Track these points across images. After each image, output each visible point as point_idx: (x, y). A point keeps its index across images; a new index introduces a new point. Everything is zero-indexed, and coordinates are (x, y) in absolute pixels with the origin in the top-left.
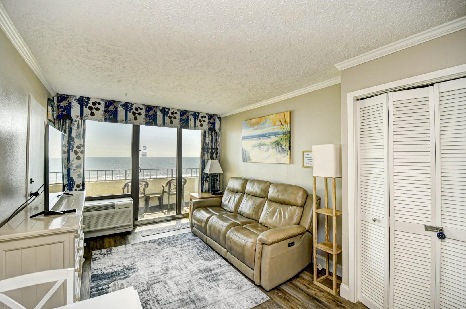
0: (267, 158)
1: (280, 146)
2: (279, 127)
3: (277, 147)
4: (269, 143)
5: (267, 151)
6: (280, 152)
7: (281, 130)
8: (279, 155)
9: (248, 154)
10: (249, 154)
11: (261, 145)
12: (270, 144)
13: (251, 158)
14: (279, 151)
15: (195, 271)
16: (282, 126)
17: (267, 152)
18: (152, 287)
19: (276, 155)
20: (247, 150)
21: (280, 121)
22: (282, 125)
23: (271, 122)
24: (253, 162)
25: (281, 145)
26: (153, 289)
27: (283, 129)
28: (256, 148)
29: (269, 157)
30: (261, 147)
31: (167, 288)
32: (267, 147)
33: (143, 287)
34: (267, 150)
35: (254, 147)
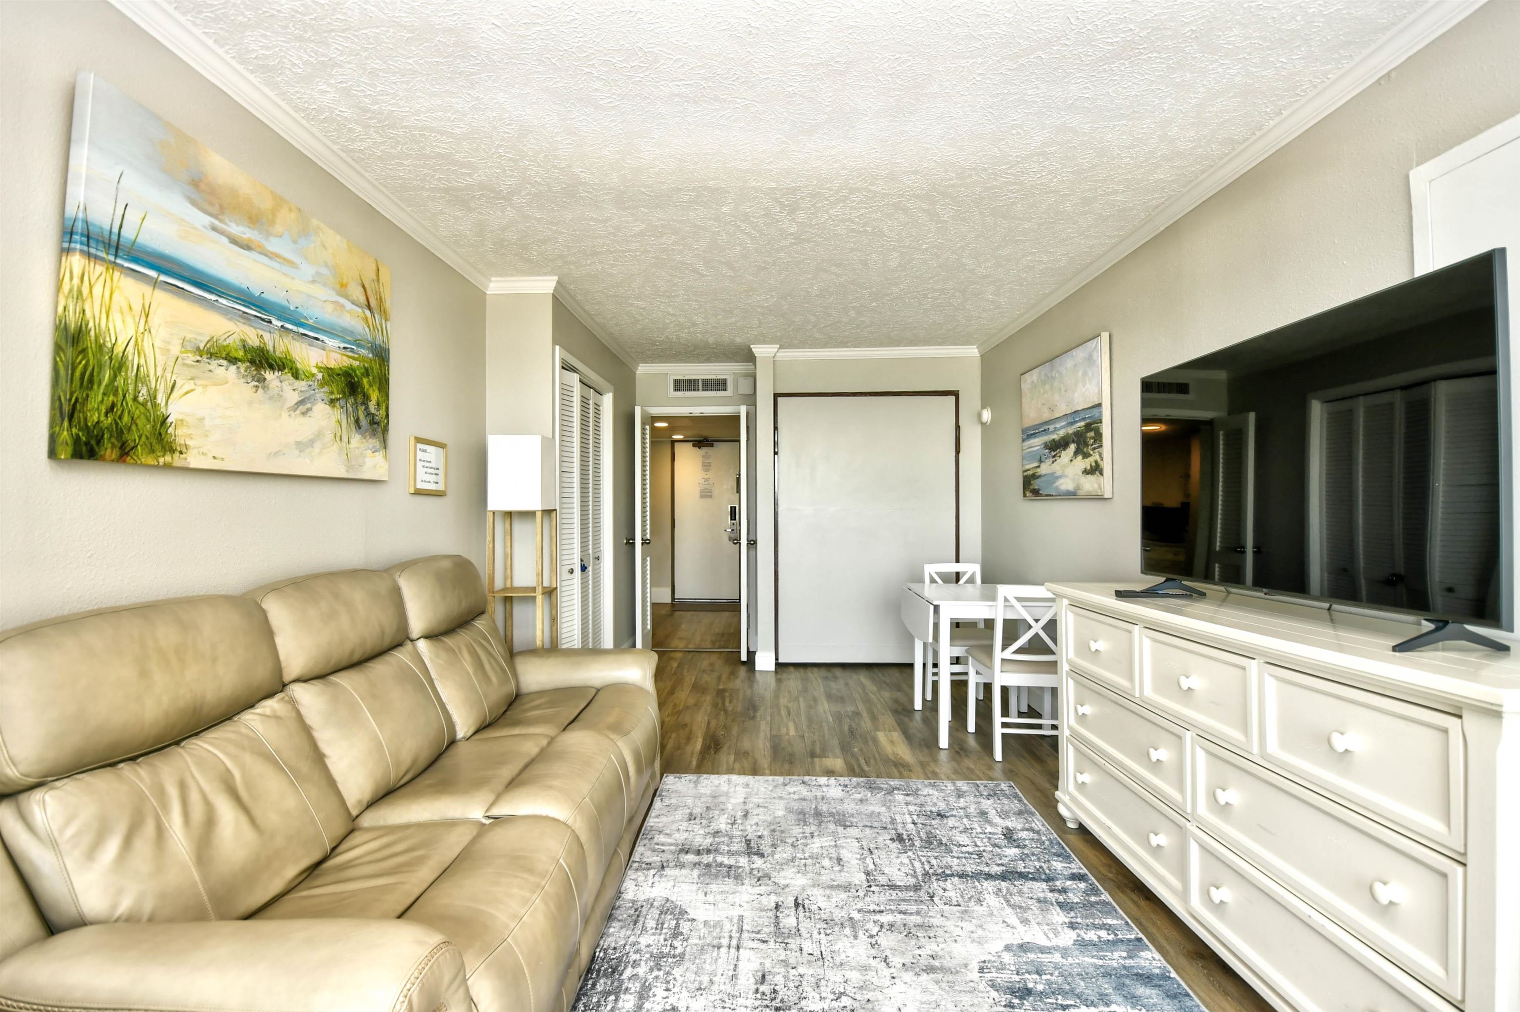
0: (302, 446)
1: (360, 399)
2: (360, 310)
3: (351, 400)
4: (315, 371)
5: (302, 408)
6: (360, 428)
7: (367, 330)
8: (356, 439)
9: (153, 397)
10: (161, 399)
11: (271, 367)
12: (320, 376)
13: (179, 434)
14: (357, 421)
15: (758, 883)
16: (368, 312)
17: (304, 414)
18: (916, 877)
19: (345, 438)
20: (134, 360)
21: (364, 286)
22: (369, 307)
23: (326, 265)
24: (192, 466)
25: (364, 396)
26: (912, 872)
27: (371, 327)
28: (233, 368)
29: (311, 443)
30: (269, 375)
31: (869, 861)
32: (302, 385)
33: (945, 890)
34: (301, 402)
35: (212, 355)
